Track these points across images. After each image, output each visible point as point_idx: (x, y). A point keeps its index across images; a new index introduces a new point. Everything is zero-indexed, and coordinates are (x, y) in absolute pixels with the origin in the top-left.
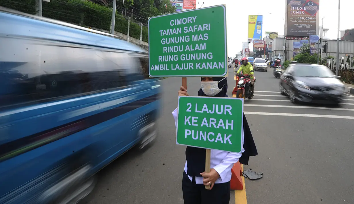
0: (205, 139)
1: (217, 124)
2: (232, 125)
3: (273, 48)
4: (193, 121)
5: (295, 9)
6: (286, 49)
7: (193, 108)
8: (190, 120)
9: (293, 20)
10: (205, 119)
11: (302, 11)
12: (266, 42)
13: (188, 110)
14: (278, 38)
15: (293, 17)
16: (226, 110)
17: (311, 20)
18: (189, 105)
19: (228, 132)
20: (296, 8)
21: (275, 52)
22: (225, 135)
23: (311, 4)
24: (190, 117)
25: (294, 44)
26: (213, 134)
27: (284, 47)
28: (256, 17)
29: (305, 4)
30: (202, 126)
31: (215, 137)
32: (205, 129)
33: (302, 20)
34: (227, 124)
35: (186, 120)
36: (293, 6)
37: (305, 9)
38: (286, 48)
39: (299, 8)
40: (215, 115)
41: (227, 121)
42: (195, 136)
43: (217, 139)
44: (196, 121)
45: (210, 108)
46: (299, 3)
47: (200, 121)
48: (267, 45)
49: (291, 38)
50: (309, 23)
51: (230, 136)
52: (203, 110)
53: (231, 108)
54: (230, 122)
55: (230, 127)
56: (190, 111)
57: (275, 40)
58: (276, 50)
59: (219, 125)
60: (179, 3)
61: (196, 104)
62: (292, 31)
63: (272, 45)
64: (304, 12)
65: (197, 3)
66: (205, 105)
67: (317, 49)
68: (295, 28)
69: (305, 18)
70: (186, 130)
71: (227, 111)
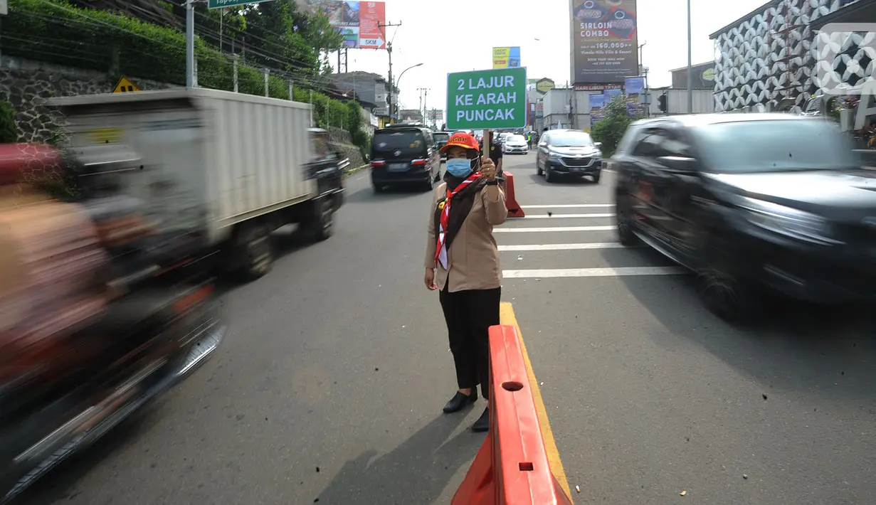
0: (482, 119)
1: (496, 99)
2: (514, 97)
3: (547, 111)
4: (467, 100)
5: (590, 27)
6: (573, 110)
7: (466, 85)
8: (463, 99)
9: (586, 50)
10: (481, 96)
11: (603, 30)
12: (530, 100)
13: (460, 88)
14: (554, 89)
15: (587, 44)
16: (506, 82)
17: (623, 49)
18: (461, 82)
19: (509, 106)
20: (590, 25)
21: (551, 119)
22: (507, 110)
23: (620, 15)
24: (462, 96)
25: (591, 99)
26: (492, 111)
27: (568, 107)
28: (508, 50)
29: (609, 15)
30: (478, 103)
31: (494, 114)
32: (482, 107)
33: (604, 49)
34: (509, 97)
35: (458, 100)
36: (586, 20)
37: (610, 25)
38: (571, 108)
39: (597, 26)
40: (494, 89)
41: (508, 94)
42: (470, 117)
43: (497, 116)
44: (471, 99)
45: (487, 82)
46: (598, 13)
47: (475, 98)
48: (532, 105)
49: (585, 88)
50: (619, 56)
51: (512, 110)
52: (479, 85)
53: (512, 78)
54: (511, 95)
55: (512, 100)
56: (463, 88)
57: (549, 94)
58: (551, 115)
59: (499, 100)
60: (350, 28)
61: (470, 80)
62: (586, 72)
63: (542, 104)
64: (606, 34)
65: (387, 23)
66: (481, 80)
67: (643, 106)
68: (590, 65)
69: (609, 45)
70: (459, 112)
71: (508, 83)
